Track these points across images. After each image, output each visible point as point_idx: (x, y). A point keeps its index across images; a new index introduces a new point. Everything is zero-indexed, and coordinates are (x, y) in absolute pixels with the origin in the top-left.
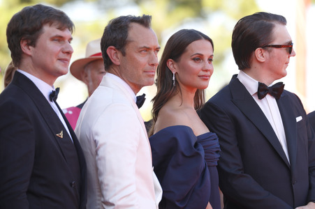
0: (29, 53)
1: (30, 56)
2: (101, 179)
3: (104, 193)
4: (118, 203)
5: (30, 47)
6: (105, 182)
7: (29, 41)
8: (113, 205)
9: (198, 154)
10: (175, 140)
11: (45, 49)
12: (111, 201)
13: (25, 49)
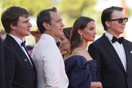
0: (14, 29)
1: (15, 30)
2: (45, 76)
3: (47, 82)
4: (53, 86)
5: (14, 26)
6: (47, 77)
7: (14, 24)
8: (51, 86)
9: (86, 68)
10: (76, 61)
11: (21, 27)
12: (50, 85)
13: (12, 27)
